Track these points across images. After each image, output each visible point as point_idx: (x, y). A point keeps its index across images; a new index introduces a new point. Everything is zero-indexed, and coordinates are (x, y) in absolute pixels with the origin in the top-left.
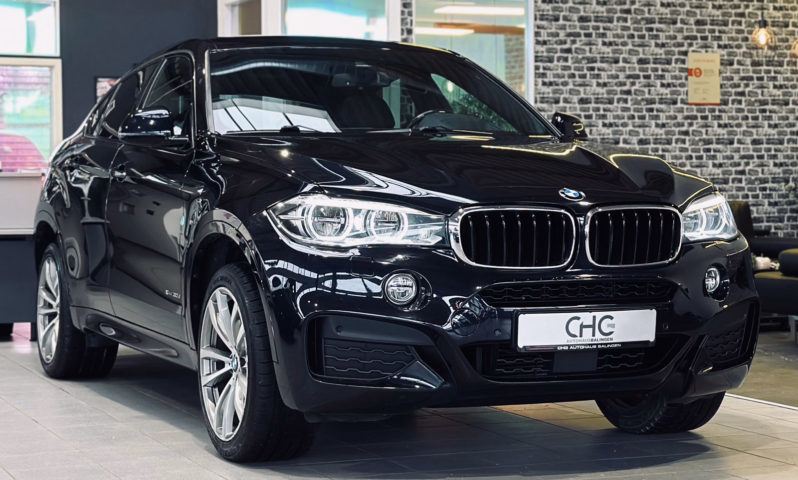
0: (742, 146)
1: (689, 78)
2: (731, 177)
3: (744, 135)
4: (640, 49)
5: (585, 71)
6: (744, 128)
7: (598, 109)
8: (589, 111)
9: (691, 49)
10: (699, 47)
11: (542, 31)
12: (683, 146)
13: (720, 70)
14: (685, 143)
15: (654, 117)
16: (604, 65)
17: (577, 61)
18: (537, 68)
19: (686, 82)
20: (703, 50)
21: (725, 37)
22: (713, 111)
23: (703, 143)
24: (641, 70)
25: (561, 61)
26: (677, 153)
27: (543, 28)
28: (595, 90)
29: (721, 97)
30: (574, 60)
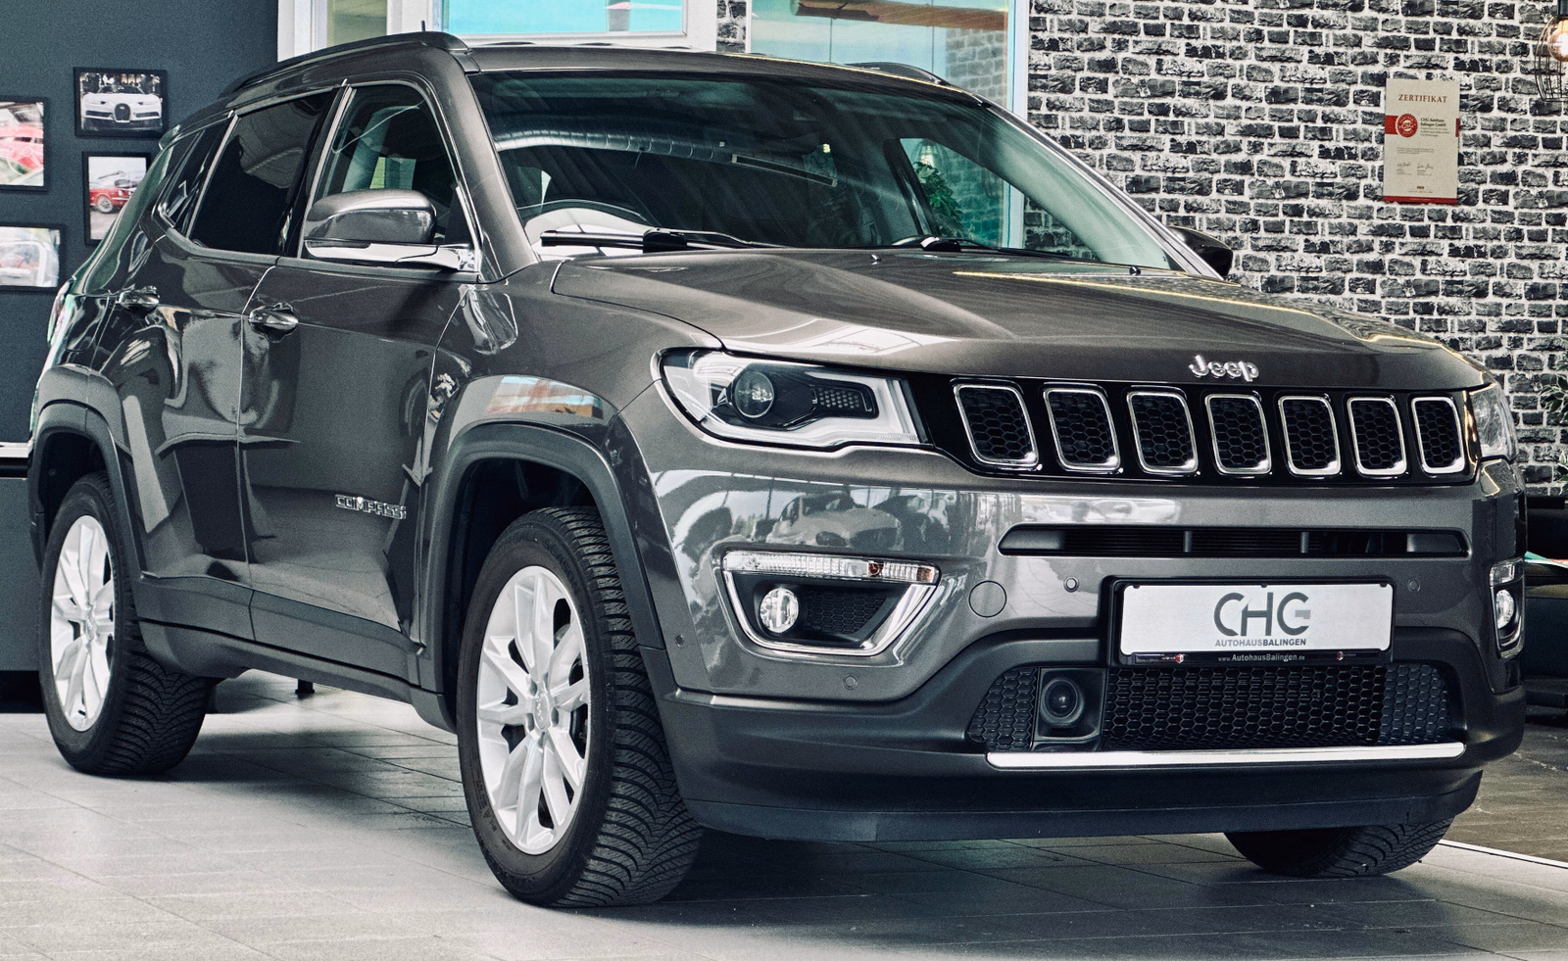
0: (1505, 301)
1: (1387, 137)
3: (1510, 274)
4: (1275, 67)
5: (1146, 116)
6: (1512, 259)
7: (1173, 206)
9: (1392, 70)
10: (1411, 67)
11: (1049, 17)
12: (1368, 297)
13: (1458, 121)
14: (1373, 292)
15: (1303, 228)
16: (1191, 103)
17: (1127, 91)
18: (1034, 104)
19: (1380, 148)
20: (1422, 74)
21: (1473, 43)
22: (1440, 216)
23: (1414, 291)
24: (1275, 115)
25: (1091, 89)
27: (1050, 10)
28: (1167, 161)
29: (1460, 185)
30: (1120, 89)
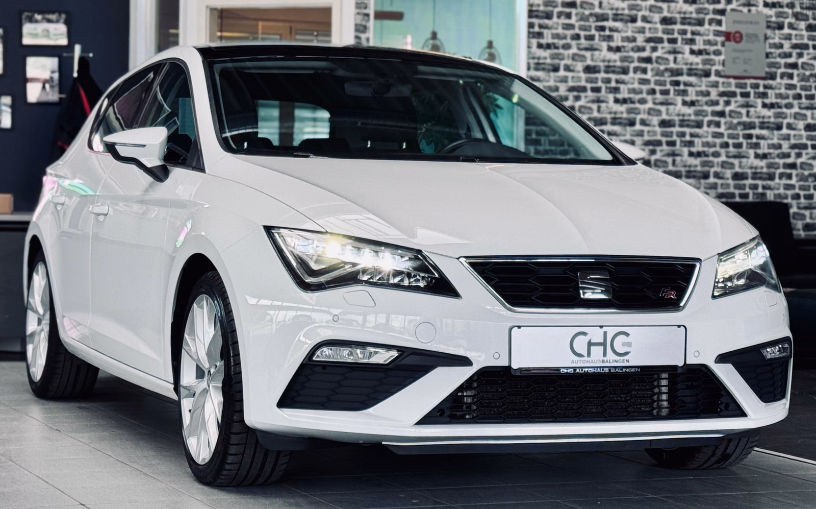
0: (792, 133)
1: (727, 43)
2: (778, 171)
3: (795, 118)
4: (664, 6)
5: (593, 32)
6: (796, 109)
7: (608, 81)
8: (596, 82)
9: (729, 7)
10: (739, 5)
12: (717, 130)
13: (765, 35)
14: (719, 127)
15: (681, 93)
16: (618, 25)
17: (583, 18)
18: (531, 25)
19: (723, 49)
20: (745, 10)
22: (756, 86)
23: (742, 127)
24: (666, 32)
25: (563, 17)
26: (710, 139)
28: (605, 56)
29: (767, 69)
30: (579, 17)
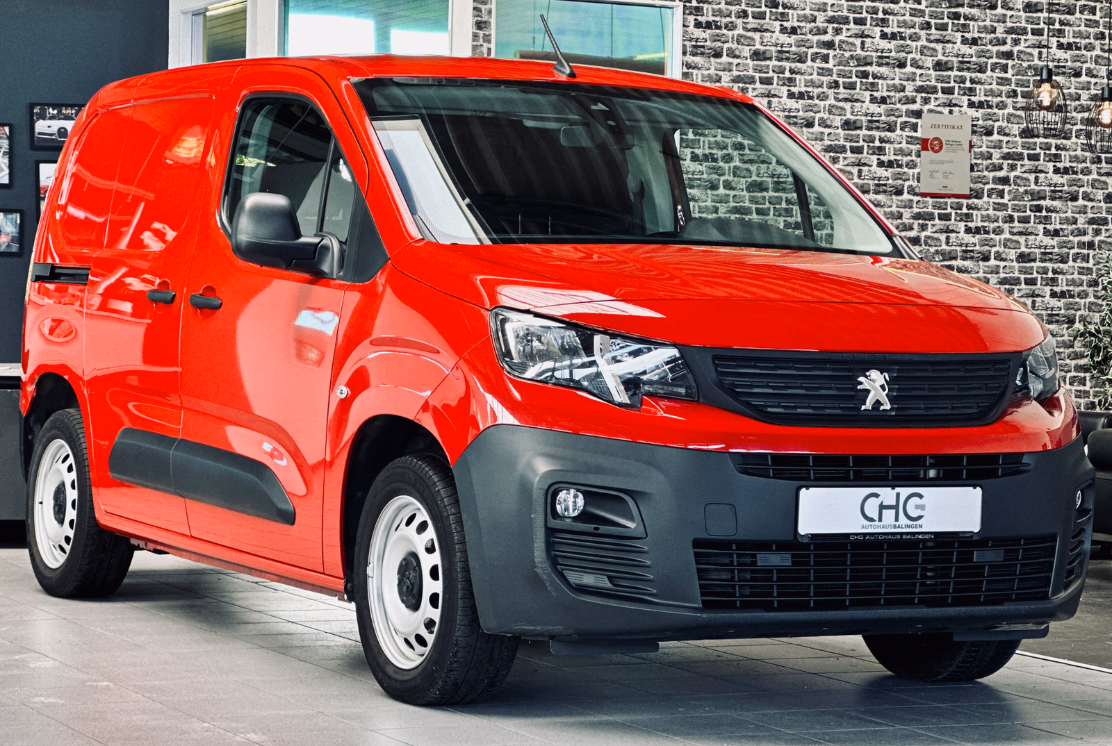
0: (1002, 264)
1: (923, 153)
3: (1005, 246)
4: (847, 106)
6: (1007, 235)
8: (763, 203)
9: (926, 108)
10: (938, 106)
11: (694, 72)
13: (970, 142)
19: (918, 160)
20: (946, 110)
21: (980, 90)
22: (958, 206)
24: (847, 138)
27: (696, 67)
29: (972, 185)
